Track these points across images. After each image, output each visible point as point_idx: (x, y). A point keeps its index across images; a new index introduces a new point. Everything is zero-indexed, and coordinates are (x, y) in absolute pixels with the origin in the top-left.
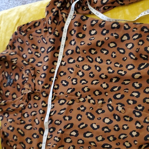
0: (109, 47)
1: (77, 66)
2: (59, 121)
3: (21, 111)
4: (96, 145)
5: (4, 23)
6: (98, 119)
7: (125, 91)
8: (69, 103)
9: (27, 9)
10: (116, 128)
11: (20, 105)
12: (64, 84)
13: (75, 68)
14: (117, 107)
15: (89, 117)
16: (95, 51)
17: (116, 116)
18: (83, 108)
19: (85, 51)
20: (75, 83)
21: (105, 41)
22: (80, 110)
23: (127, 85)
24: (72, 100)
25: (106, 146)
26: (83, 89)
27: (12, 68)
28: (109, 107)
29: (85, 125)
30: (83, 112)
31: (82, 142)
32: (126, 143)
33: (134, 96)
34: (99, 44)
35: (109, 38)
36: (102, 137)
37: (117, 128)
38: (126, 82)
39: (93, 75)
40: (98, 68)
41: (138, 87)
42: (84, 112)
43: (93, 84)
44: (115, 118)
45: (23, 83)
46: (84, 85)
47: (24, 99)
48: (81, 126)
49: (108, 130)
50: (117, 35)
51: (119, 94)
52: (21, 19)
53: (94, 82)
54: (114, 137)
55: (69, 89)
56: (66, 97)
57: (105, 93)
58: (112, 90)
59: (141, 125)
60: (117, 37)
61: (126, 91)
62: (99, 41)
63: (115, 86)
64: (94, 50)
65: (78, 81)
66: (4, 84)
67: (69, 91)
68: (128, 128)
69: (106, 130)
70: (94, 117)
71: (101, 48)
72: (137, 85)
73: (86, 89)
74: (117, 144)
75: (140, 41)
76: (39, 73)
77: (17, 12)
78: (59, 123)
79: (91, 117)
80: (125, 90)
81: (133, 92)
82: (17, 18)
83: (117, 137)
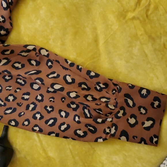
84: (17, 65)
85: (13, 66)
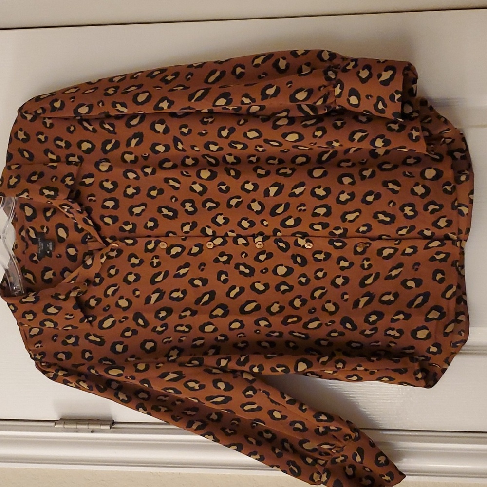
1: (185, 173)
2: (180, 292)
4: (270, 324)
6: (261, 271)
8: (192, 252)
10: (303, 280)
11: (70, 292)
12: (167, 215)
14: (296, 240)
15: (242, 273)
17: (296, 258)
18: (225, 258)
20: (192, 209)
22: (220, 261)
23: (301, 197)
24: (196, 246)
25: (290, 320)
26: (214, 220)
28: (279, 244)
29: (240, 288)
30: (227, 265)
31: (240, 325)
32: (328, 304)
33: (320, 214)
34: (225, 133)
36: (278, 305)
37: (305, 279)
38: (298, 191)
39: (226, 188)
40: (233, 173)
41: (323, 196)
42: (229, 264)
43: (232, 205)
44: (296, 262)
46: (214, 212)
48: (233, 294)
49: (287, 288)
51: (290, 217)
53: (233, 202)
54: (302, 298)
56: (182, 239)
57: (262, 222)
58: (273, 213)
59: (349, 262)
61: (301, 209)
63: (276, 204)
65: (199, 205)
67: (187, 228)
68: (325, 275)
69: (283, 288)
70: (252, 271)
72: (320, 192)
73: (220, 220)
74: (310, 312)
75: (317, 130)
76: (95, 201)
78: (181, 296)
79: (247, 271)
80: (298, 207)
81: (317, 208)
83: (308, 297)
84: (192, 384)
85: (186, 386)
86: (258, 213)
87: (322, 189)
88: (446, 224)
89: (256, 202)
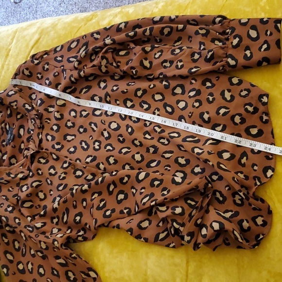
0: (153, 100)
1: (103, 121)
3: (18, 185)
5: (16, 43)
7: (167, 169)
8: (87, 178)
9: (53, 24)
11: (18, 174)
12: (83, 147)
13: (99, 124)
16: (132, 103)
19: (118, 101)
20: (98, 147)
21: (148, 89)
23: (168, 160)
24: (92, 174)
26: (108, 159)
27: (17, 117)
34: (139, 93)
35: (155, 86)
38: (167, 155)
39: (123, 139)
40: (130, 130)
41: (183, 164)
43: (122, 153)
45: (28, 140)
46: (110, 153)
47: (26, 165)
50: (167, 84)
52: (41, 40)
53: (124, 151)
55: (88, 157)
56: (85, 168)
57: (139, 169)
58: (148, 165)
60: (166, 87)
62: (139, 89)
63: (153, 159)
64: (131, 101)
65: (103, 146)
66: (4, 141)
67: (89, 160)
71: (141, 100)
72: (182, 161)
73: (112, 160)
75: (196, 101)
76: (49, 123)
77: (39, 28)
80: (166, 166)
81: (177, 171)
82: (36, 37)
84: (70, 274)
86: (138, 162)
87: (184, 159)
88: (262, 223)
89: (139, 154)
